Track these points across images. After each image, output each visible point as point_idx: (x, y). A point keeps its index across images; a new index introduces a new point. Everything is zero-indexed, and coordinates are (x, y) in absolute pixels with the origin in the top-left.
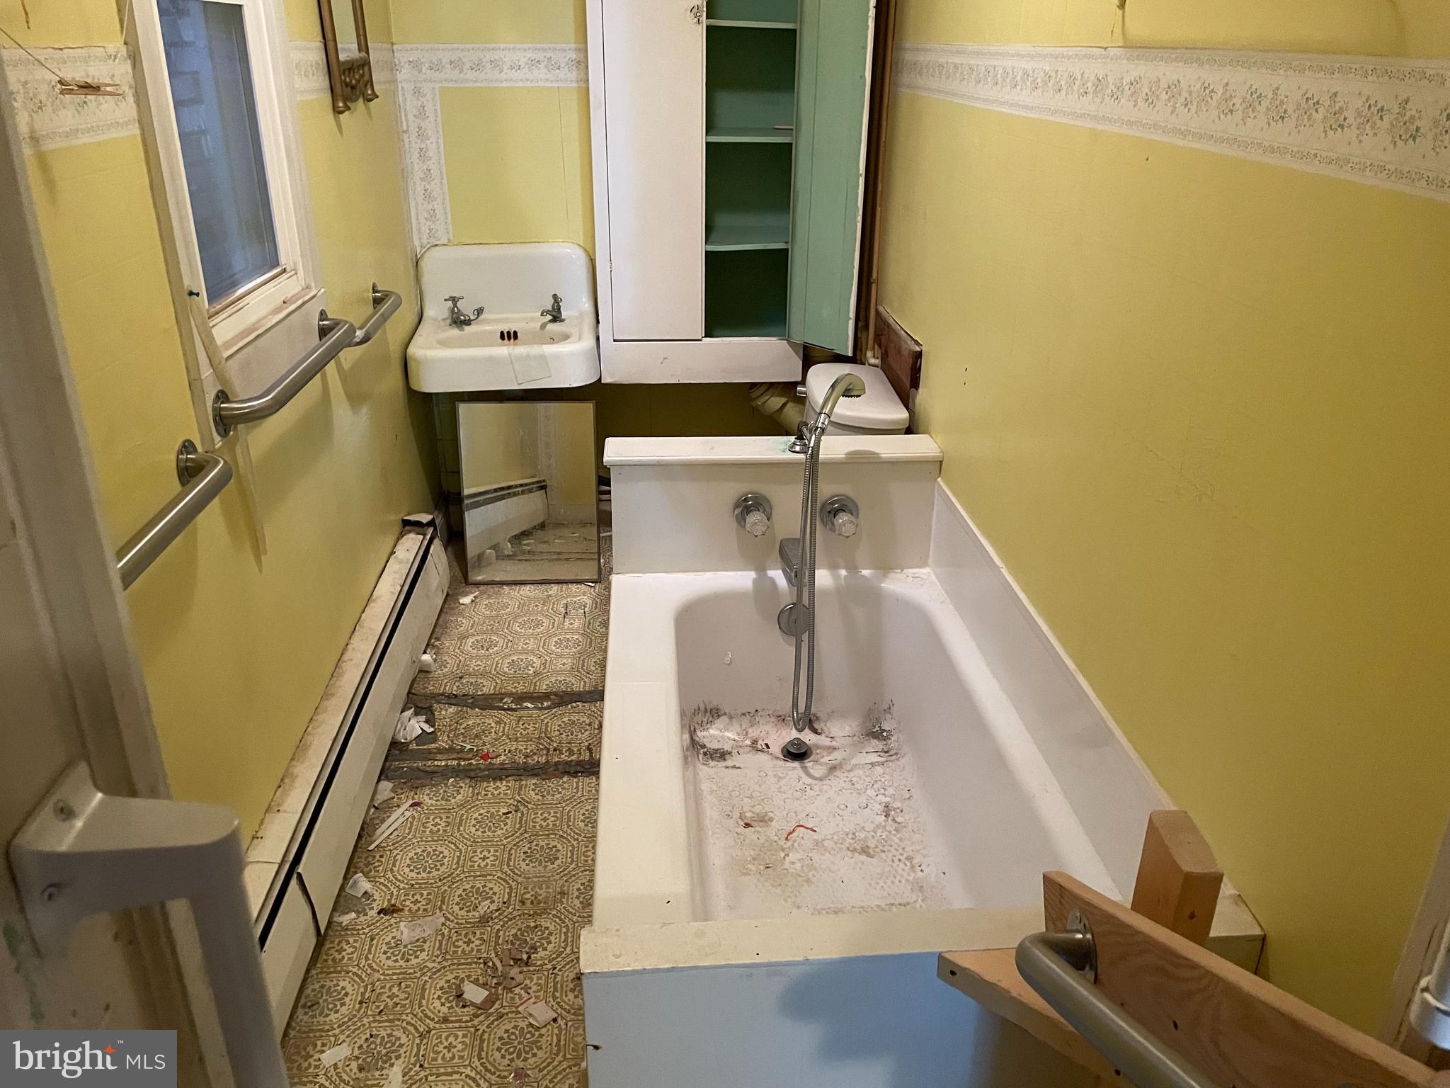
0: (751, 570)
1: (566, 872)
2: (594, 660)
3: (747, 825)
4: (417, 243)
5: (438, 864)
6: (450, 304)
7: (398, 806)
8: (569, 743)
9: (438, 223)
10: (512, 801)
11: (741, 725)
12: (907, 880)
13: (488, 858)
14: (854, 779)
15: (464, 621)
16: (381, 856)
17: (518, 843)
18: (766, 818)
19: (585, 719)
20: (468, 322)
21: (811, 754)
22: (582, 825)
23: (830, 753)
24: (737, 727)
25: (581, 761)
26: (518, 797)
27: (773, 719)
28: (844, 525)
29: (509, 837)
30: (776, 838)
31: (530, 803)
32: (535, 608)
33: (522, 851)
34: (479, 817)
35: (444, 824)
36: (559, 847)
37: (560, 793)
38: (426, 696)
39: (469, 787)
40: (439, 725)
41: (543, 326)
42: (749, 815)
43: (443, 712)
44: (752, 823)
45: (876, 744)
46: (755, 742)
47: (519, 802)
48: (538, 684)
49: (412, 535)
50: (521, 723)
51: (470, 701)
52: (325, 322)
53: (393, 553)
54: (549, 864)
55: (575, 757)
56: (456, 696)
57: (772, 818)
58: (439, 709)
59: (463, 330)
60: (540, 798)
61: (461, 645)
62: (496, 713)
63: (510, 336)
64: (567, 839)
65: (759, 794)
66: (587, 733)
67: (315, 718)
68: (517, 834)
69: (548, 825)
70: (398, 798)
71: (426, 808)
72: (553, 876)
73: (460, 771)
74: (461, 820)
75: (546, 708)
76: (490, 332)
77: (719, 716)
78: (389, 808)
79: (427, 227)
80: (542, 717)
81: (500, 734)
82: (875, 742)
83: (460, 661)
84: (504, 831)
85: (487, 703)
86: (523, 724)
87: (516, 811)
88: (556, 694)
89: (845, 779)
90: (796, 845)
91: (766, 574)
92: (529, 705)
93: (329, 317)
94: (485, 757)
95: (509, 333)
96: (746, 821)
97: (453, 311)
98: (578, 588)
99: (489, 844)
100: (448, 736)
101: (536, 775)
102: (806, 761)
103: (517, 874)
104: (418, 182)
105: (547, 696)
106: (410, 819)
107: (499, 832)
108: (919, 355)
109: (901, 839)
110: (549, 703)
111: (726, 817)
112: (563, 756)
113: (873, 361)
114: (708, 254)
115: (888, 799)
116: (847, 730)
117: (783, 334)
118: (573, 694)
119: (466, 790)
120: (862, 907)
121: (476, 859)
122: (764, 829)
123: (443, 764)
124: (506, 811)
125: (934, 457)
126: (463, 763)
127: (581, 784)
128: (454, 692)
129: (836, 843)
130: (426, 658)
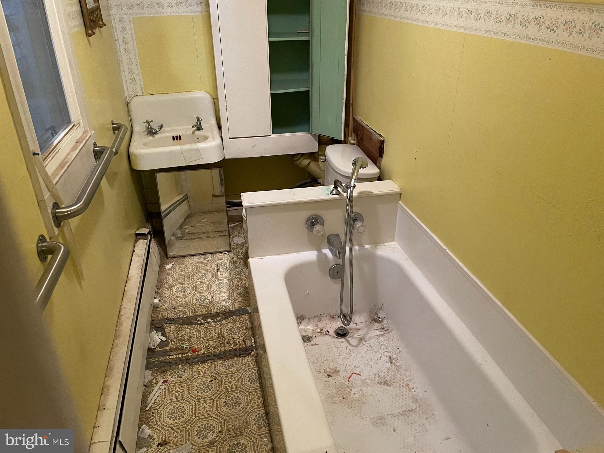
0: (314, 250)
1: (246, 411)
2: (236, 293)
3: (329, 376)
4: (126, 95)
5: (182, 414)
6: (146, 124)
7: (157, 384)
8: (234, 339)
9: (137, 85)
10: (212, 374)
11: (314, 322)
12: (409, 397)
13: (207, 407)
14: (372, 345)
15: (170, 278)
16: (153, 413)
17: (220, 397)
18: (337, 371)
19: (238, 325)
20: (156, 133)
21: (349, 333)
22: (249, 383)
23: (357, 332)
24: (312, 323)
25: (241, 348)
26: (214, 372)
27: (328, 318)
28: (360, 228)
29: (215, 394)
30: (344, 381)
31: (221, 374)
32: (203, 268)
33: (223, 401)
34: (198, 385)
35: (181, 391)
36: (241, 397)
37: (235, 367)
38: (159, 320)
39: (190, 368)
40: (168, 336)
41: (193, 133)
42: (328, 370)
43: (169, 329)
44: (331, 374)
45: (377, 325)
46: (322, 330)
47: (216, 374)
48: (212, 308)
49: (141, 241)
50: (208, 330)
51: (181, 321)
52: (96, 149)
53: (134, 251)
54: (237, 407)
55: (238, 346)
56: (174, 319)
57: (339, 370)
58: (167, 327)
59: (154, 137)
60: (226, 370)
61: (171, 291)
62: (194, 326)
63: (177, 138)
64: (243, 392)
65: (330, 358)
66: (241, 332)
67: (112, 351)
68: (218, 392)
69: (232, 385)
70: (156, 379)
71: (170, 383)
72: (241, 414)
73: (184, 360)
74: (189, 388)
75: (219, 321)
76: (167, 137)
77: (304, 319)
78: (152, 385)
79: (132, 87)
80: (218, 326)
81: (199, 338)
82: (376, 324)
83: (172, 300)
84: (211, 392)
85: (189, 321)
86: (209, 331)
87: (215, 379)
88: (222, 313)
89: (368, 345)
90: (353, 383)
91: (322, 252)
92: (210, 320)
93: (98, 145)
94: (195, 351)
95: (177, 137)
96: (328, 374)
97: (148, 128)
98: (221, 255)
99: (206, 399)
100: (174, 341)
101: (221, 358)
102: (347, 337)
103: (223, 415)
104: (125, 65)
105: (218, 315)
106: (164, 390)
107: (209, 392)
108: (383, 142)
109: (401, 375)
110: (220, 318)
111: (318, 373)
112: (232, 346)
113: (352, 142)
114: (272, 95)
115: (389, 354)
116: (362, 319)
117: (308, 131)
118: (230, 312)
119: (188, 371)
120: (392, 414)
121: (201, 409)
122: (337, 377)
123: (174, 357)
124: (210, 380)
125: (398, 192)
126: (184, 356)
127: (244, 360)
128: (172, 317)
129: (372, 381)
130: (156, 301)
